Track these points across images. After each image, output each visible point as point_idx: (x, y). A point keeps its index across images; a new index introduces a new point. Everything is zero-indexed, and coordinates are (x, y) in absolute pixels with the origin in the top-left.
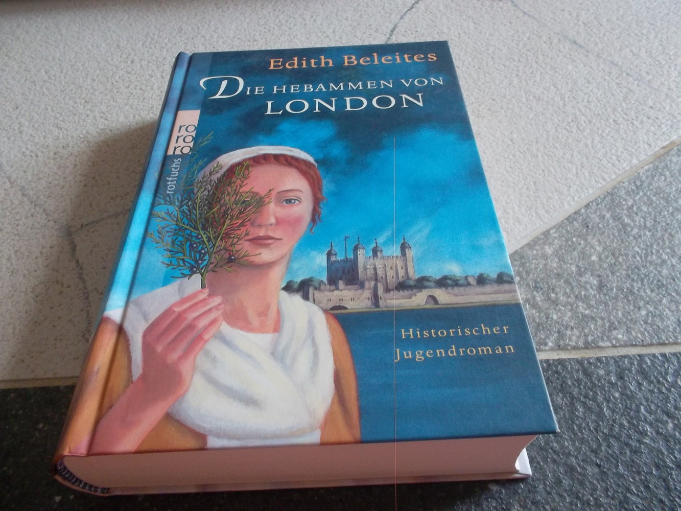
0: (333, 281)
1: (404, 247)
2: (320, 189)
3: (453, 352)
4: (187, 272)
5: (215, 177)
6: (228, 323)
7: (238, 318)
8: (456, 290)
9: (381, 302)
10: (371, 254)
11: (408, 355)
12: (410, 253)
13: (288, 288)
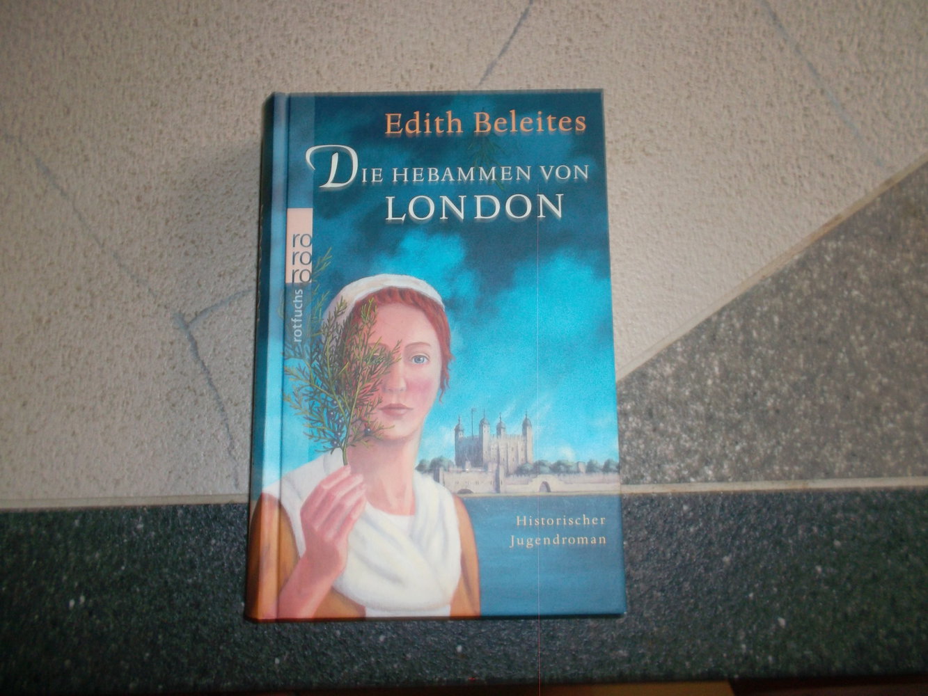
0: (460, 462)
1: (525, 425)
2: (448, 345)
3: (556, 541)
4: (328, 445)
5: (342, 319)
6: (372, 504)
7: (378, 498)
8: (568, 478)
9: (502, 488)
10: (495, 432)
11: (520, 542)
12: (531, 433)
13: (421, 468)
